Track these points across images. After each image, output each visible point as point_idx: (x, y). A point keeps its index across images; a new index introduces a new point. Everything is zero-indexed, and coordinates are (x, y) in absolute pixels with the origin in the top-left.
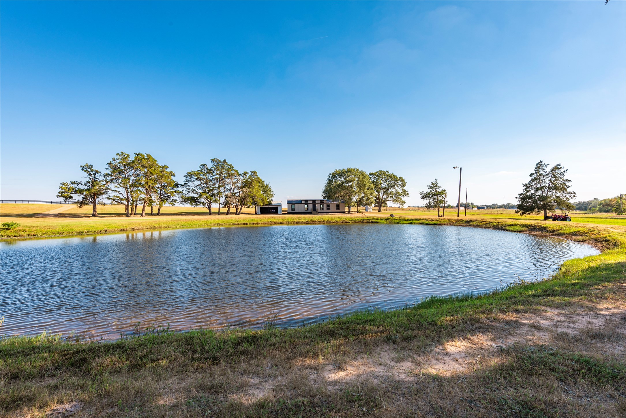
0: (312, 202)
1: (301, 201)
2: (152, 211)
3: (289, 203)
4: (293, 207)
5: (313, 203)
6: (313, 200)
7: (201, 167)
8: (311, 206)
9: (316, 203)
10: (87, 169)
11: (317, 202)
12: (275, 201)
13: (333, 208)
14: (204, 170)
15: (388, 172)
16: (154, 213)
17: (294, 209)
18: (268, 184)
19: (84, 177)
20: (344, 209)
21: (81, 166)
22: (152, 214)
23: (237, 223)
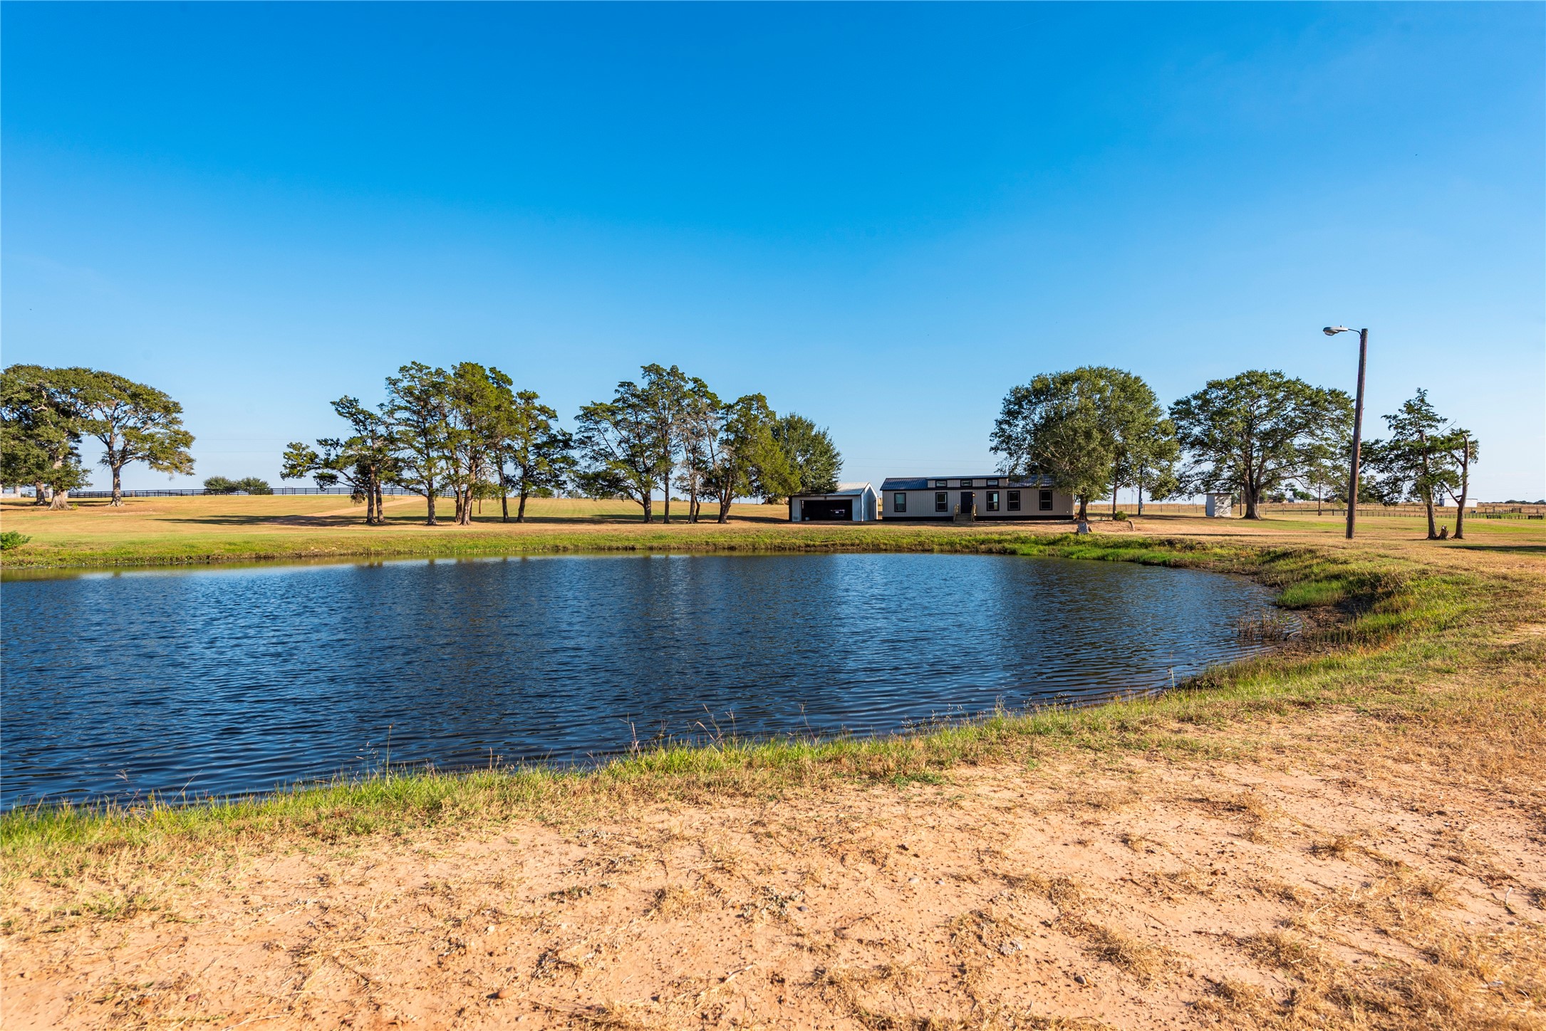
0: (958, 484)
1: (926, 480)
2: (505, 513)
3: (888, 487)
4: (900, 500)
5: (962, 488)
6: (962, 479)
7: (621, 389)
8: (954, 500)
9: (971, 487)
10: (347, 408)
11: (975, 484)
12: (845, 484)
13: (1030, 503)
14: (631, 399)
15: (1278, 374)
16: (510, 515)
17: (901, 507)
18: (824, 434)
19: (345, 430)
20: (1070, 507)
21: (333, 403)
22: (506, 520)
23: (614, 544)
